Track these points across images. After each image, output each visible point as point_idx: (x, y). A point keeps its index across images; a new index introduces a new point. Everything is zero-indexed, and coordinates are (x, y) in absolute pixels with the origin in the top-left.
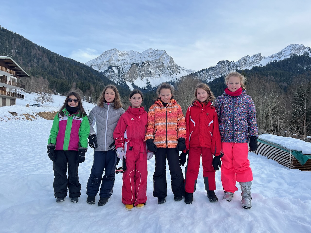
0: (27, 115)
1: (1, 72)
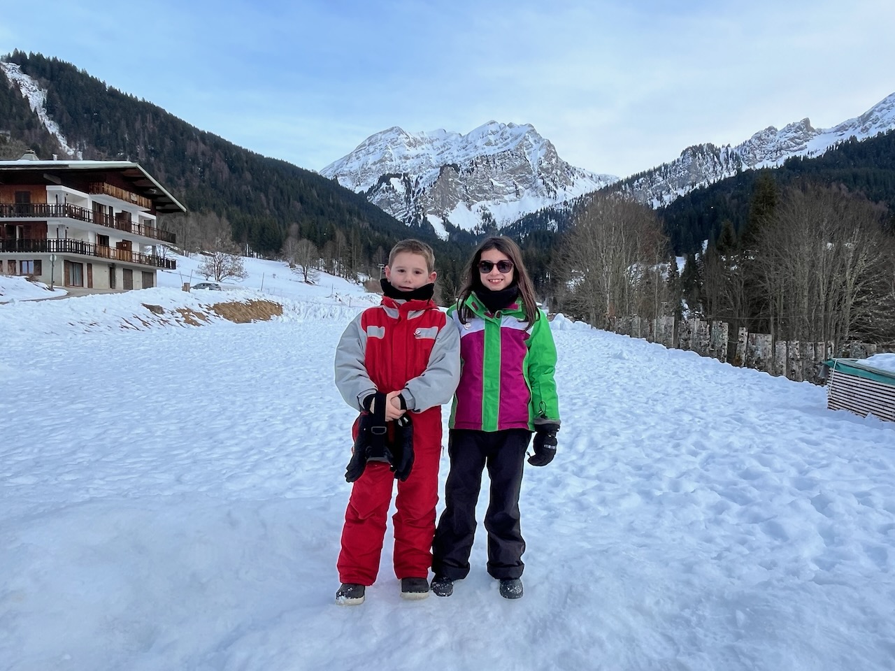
0: (187, 313)
1: (116, 203)
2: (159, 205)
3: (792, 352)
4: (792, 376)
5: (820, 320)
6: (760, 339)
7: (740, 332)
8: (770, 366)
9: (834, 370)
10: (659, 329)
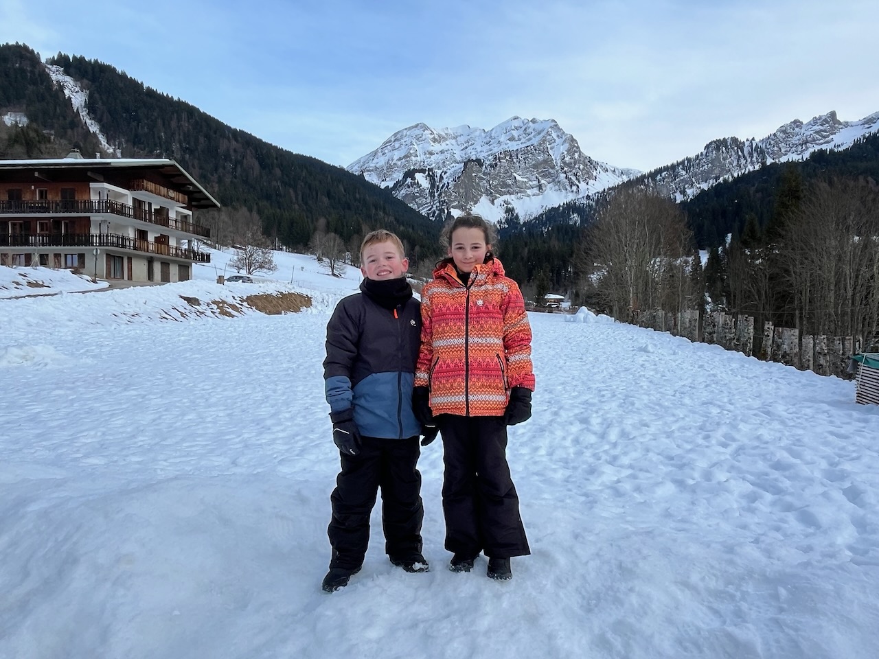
0: (221, 305)
1: (154, 199)
2: (195, 201)
3: (819, 346)
4: (819, 370)
5: (847, 314)
6: (786, 333)
7: (766, 327)
8: (796, 360)
9: (862, 364)
10: (683, 323)
